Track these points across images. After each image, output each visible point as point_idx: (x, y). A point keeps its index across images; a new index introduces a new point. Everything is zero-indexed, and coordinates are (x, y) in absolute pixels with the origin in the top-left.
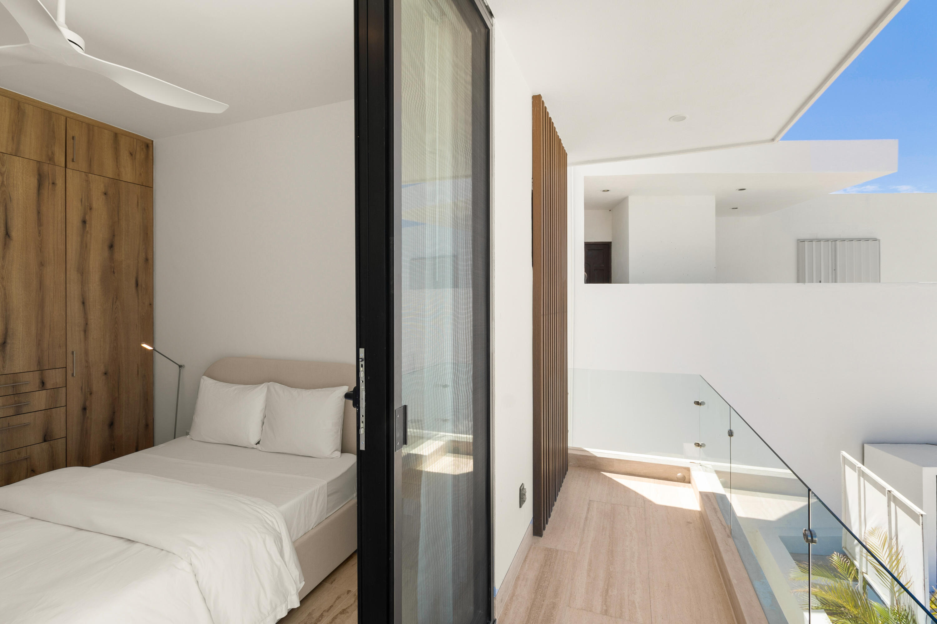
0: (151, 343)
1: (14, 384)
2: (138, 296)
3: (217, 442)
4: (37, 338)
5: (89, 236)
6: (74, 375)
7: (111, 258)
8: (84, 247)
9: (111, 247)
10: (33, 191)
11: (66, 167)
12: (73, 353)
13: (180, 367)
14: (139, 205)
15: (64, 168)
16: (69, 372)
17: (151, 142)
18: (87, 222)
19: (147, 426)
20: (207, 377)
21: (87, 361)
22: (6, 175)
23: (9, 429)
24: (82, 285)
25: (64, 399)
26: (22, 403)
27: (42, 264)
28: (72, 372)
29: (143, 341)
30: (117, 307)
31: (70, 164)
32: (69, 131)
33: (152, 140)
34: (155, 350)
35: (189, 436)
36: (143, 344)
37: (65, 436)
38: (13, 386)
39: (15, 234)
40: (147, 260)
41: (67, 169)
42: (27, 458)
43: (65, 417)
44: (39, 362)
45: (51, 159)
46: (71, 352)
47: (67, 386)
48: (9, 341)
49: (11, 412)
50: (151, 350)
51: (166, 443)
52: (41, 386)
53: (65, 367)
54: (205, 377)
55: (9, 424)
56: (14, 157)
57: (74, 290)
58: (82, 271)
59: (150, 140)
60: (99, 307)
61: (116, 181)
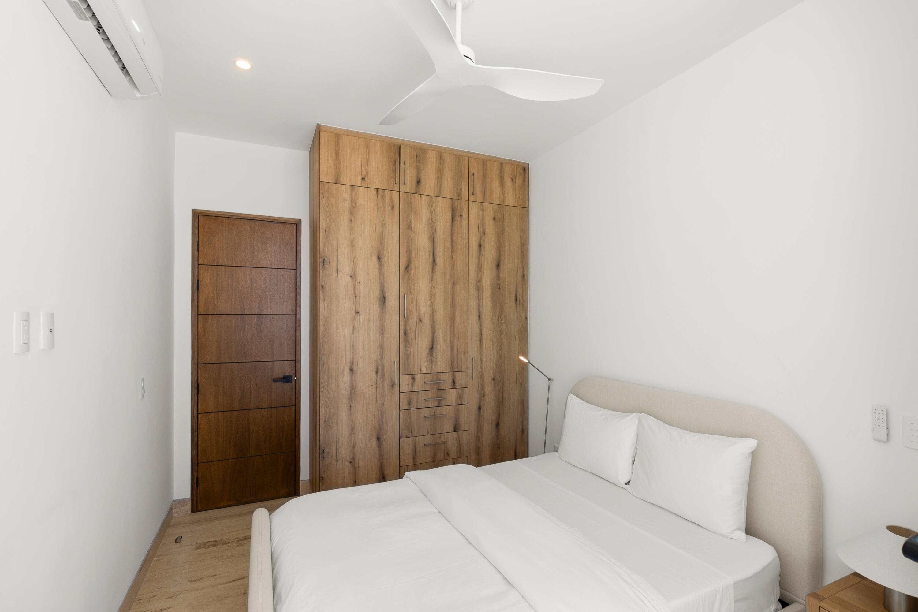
0: (527, 357)
1: (438, 382)
2: (517, 310)
3: (584, 469)
4: (450, 345)
5: (483, 257)
6: (473, 379)
7: (498, 276)
8: (480, 267)
9: (498, 266)
10: (449, 224)
11: (469, 200)
12: (472, 358)
13: (549, 380)
14: (518, 226)
15: (468, 201)
16: (470, 376)
17: (527, 166)
18: (482, 246)
19: (523, 431)
20: (574, 395)
21: (481, 367)
22: (433, 213)
23: (435, 417)
24: (478, 301)
25: (467, 398)
26: (441, 397)
27: (454, 284)
28: (472, 376)
29: (521, 354)
30: (501, 320)
31: (471, 198)
32: (471, 169)
33: (528, 163)
34: (530, 363)
35: (557, 453)
36: (520, 356)
37: (467, 429)
38: (437, 383)
39: (439, 260)
40: (523, 276)
41: (469, 202)
42: (444, 443)
43: (467, 413)
44: (452, 366)
45: (459, 195)
46: (471, 359)
47: (469, 387)
48: (434, 347)
49: (435, 403)
50: (526, 362)
51: (538, 456)
52: (453, 385)
53: (467, 370)
54: (571, 395)
55: (434, 413)
56: (438, 198)
57: (473, 304)
58: (479, 289)
59: (526, 164)
60: (490, 320)
61: (502, 206)
